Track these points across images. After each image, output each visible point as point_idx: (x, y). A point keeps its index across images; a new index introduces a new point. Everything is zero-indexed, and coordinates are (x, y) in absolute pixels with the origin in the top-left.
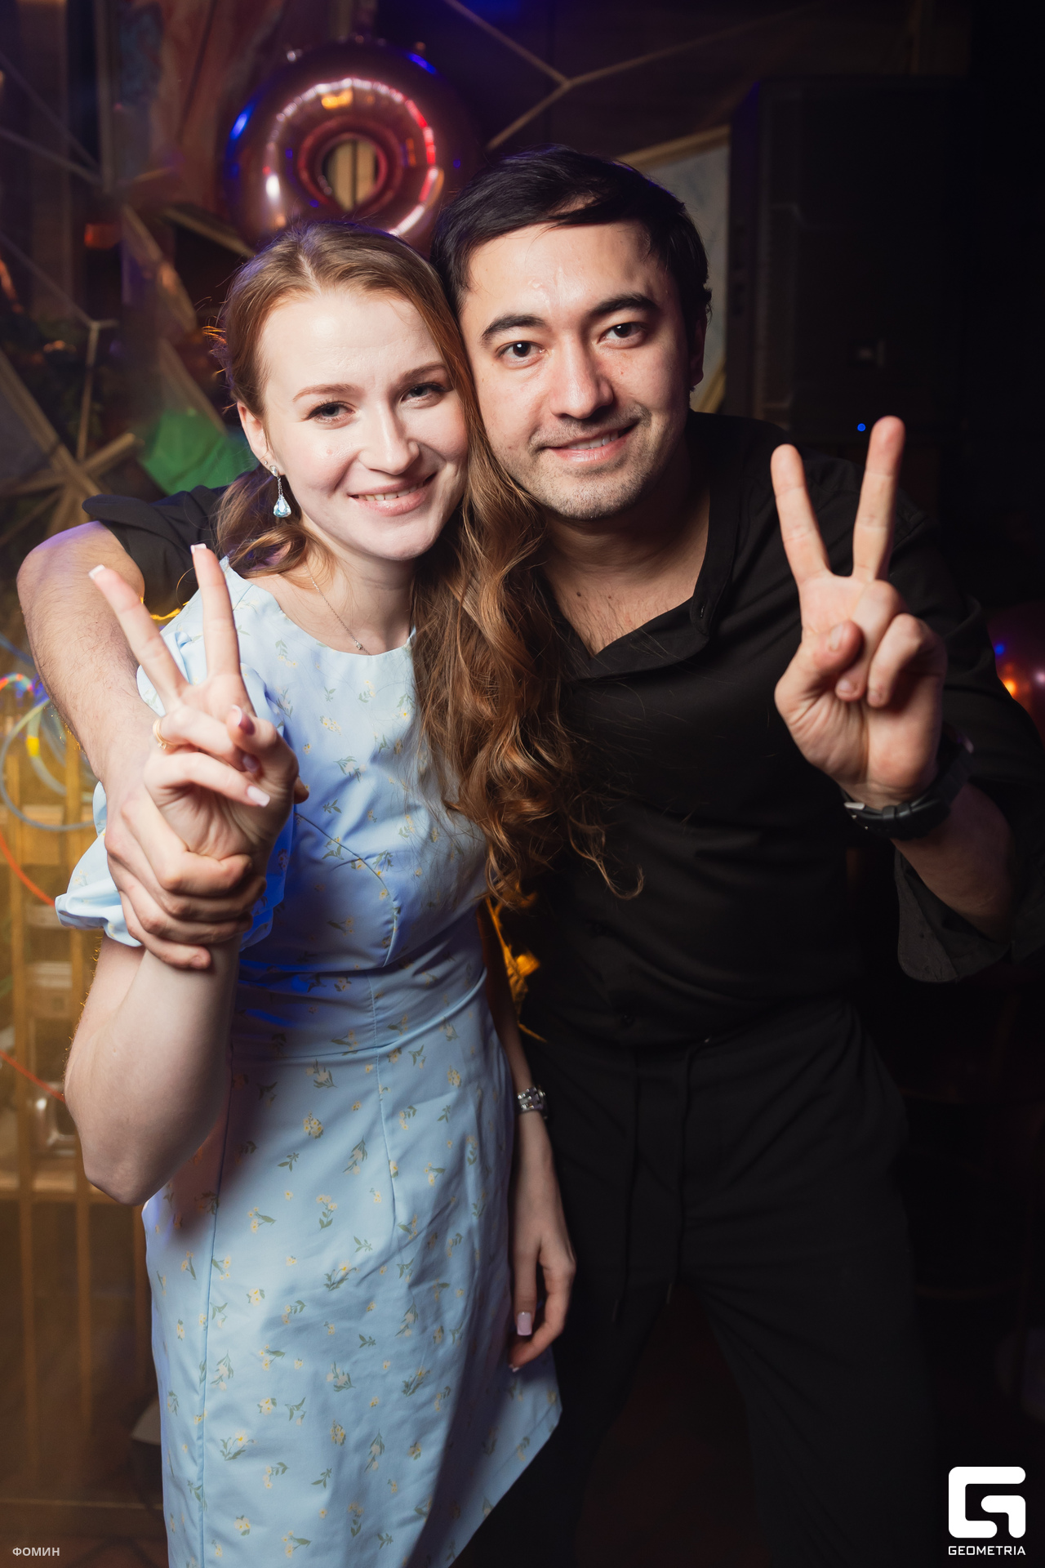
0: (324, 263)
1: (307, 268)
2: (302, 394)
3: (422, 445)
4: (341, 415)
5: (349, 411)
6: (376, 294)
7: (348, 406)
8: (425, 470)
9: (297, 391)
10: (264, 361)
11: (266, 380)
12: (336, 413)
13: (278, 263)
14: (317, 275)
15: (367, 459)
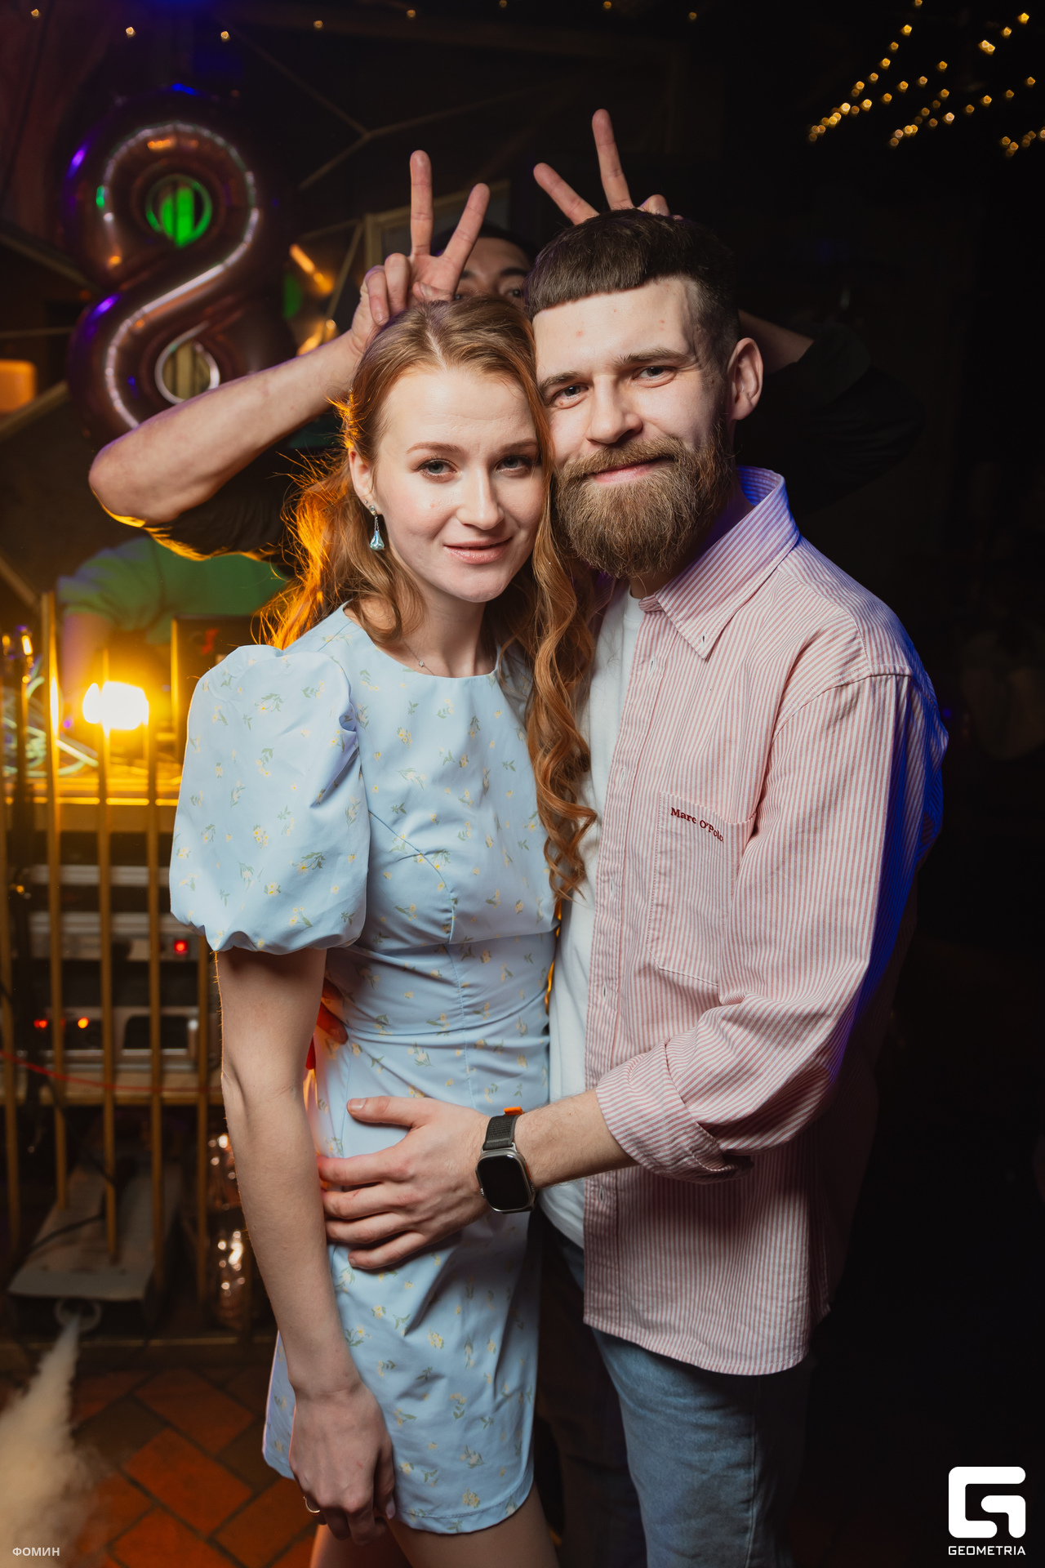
0: (449, 344)
1: (435, 344)
2: (415, 448)
3: (506, 511)
4: (444, 473)
5: (452, 470)
6: (492, 376)
7: (453, 465)
8: (507, 534)
9: (411, 445)
10: (386, 417)
11: (385, 432)
12: (439, 470)
13: (411, 338)
14: (443, 354)
15: (464, 515)
